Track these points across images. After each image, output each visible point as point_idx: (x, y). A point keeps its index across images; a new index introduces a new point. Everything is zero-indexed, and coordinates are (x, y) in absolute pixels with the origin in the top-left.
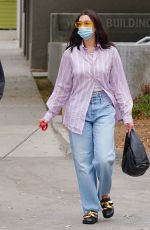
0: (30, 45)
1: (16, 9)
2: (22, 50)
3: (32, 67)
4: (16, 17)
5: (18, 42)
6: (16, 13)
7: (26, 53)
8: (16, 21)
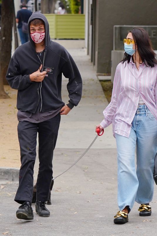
0: (97, 52)
1: (84, 22)
2: (89, 57)
3: (98, 72)
4: (84, 29)
5: (86, 50)
6: (84, 25)
7: (93, 59)
8: (84, 32)
